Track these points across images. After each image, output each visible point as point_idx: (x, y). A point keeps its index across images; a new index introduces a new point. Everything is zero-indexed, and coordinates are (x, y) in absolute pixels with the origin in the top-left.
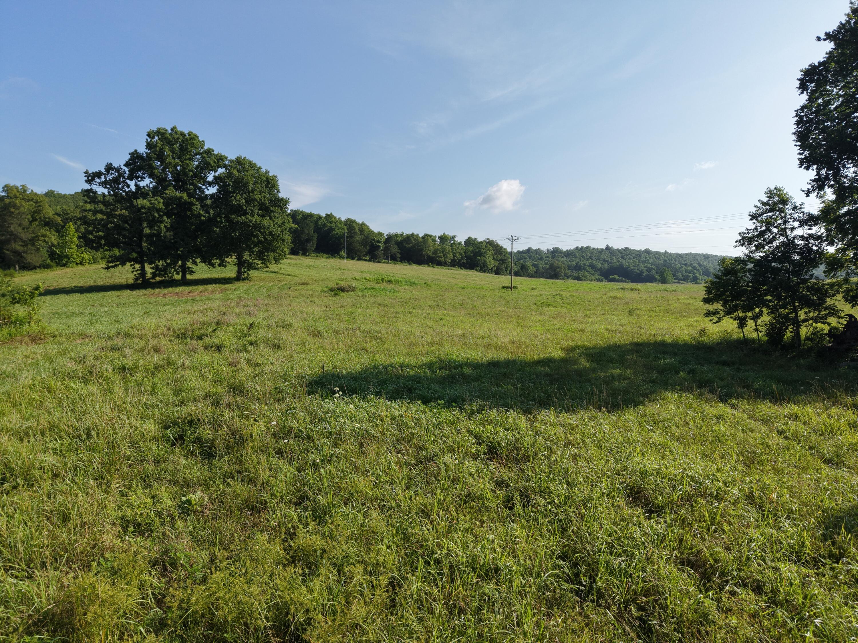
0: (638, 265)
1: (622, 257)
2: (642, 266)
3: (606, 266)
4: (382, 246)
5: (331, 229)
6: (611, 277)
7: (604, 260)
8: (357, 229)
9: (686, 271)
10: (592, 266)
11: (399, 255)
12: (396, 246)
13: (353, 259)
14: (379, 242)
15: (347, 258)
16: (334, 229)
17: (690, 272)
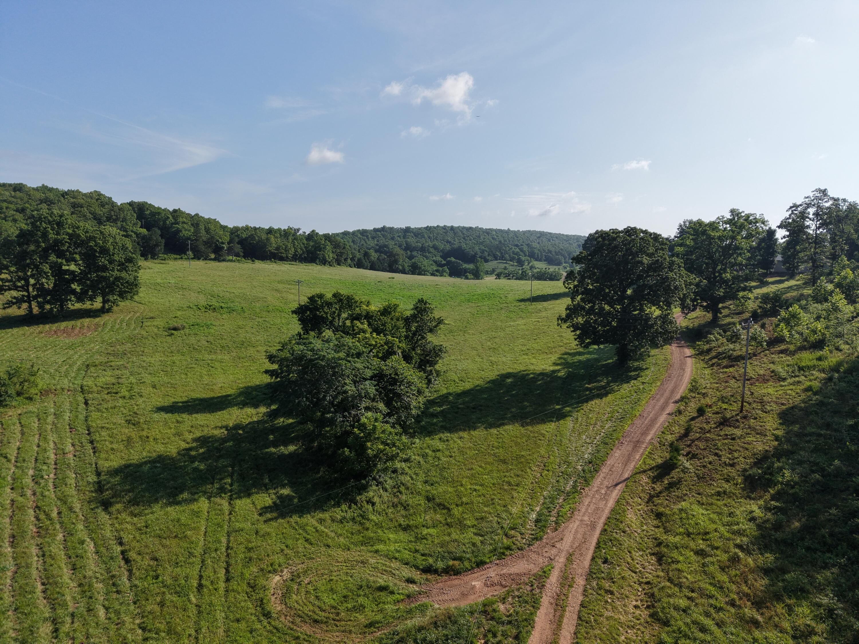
0: (474, 247)
1: (464, 238)
2: (477, 248)
3: (448, 247)
4: (225, 246)
5: (178, 231)
6: (449, 259)
7: (448, 242)
8: (203, 228)
9: (513, 252)
10: (435, 247)
11: (242, 254)
12: (239, 246)
13: (199, 259)
14: (223, 243)
15: (192, 259)
16: (181, 231)
17: (516, 254)
